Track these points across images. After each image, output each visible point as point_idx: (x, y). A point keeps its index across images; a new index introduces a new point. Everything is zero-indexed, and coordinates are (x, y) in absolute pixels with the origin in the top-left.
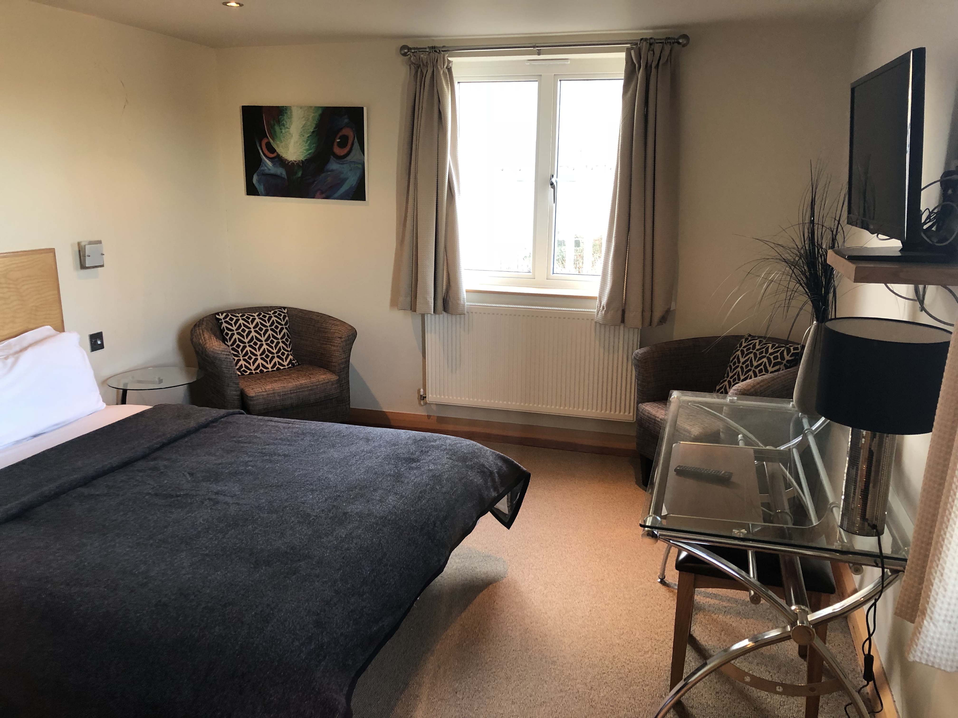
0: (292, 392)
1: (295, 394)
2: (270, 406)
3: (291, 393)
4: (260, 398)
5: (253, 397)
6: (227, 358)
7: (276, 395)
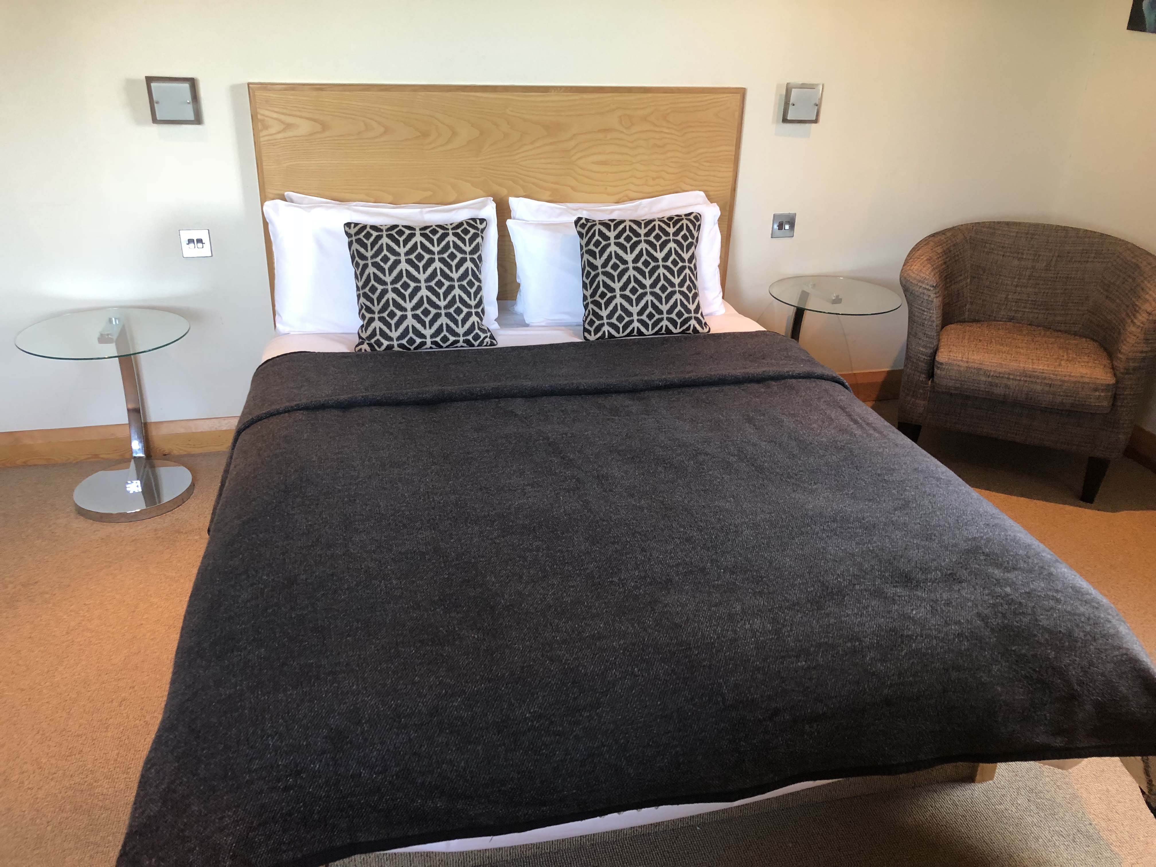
0: (1011, 377)
1: (1017, 382)
2: (966, 387)
3: (1008, 378)
4: (953, 369)
5: (942, 364)
6: (924, 294)
7: (982, 372)
